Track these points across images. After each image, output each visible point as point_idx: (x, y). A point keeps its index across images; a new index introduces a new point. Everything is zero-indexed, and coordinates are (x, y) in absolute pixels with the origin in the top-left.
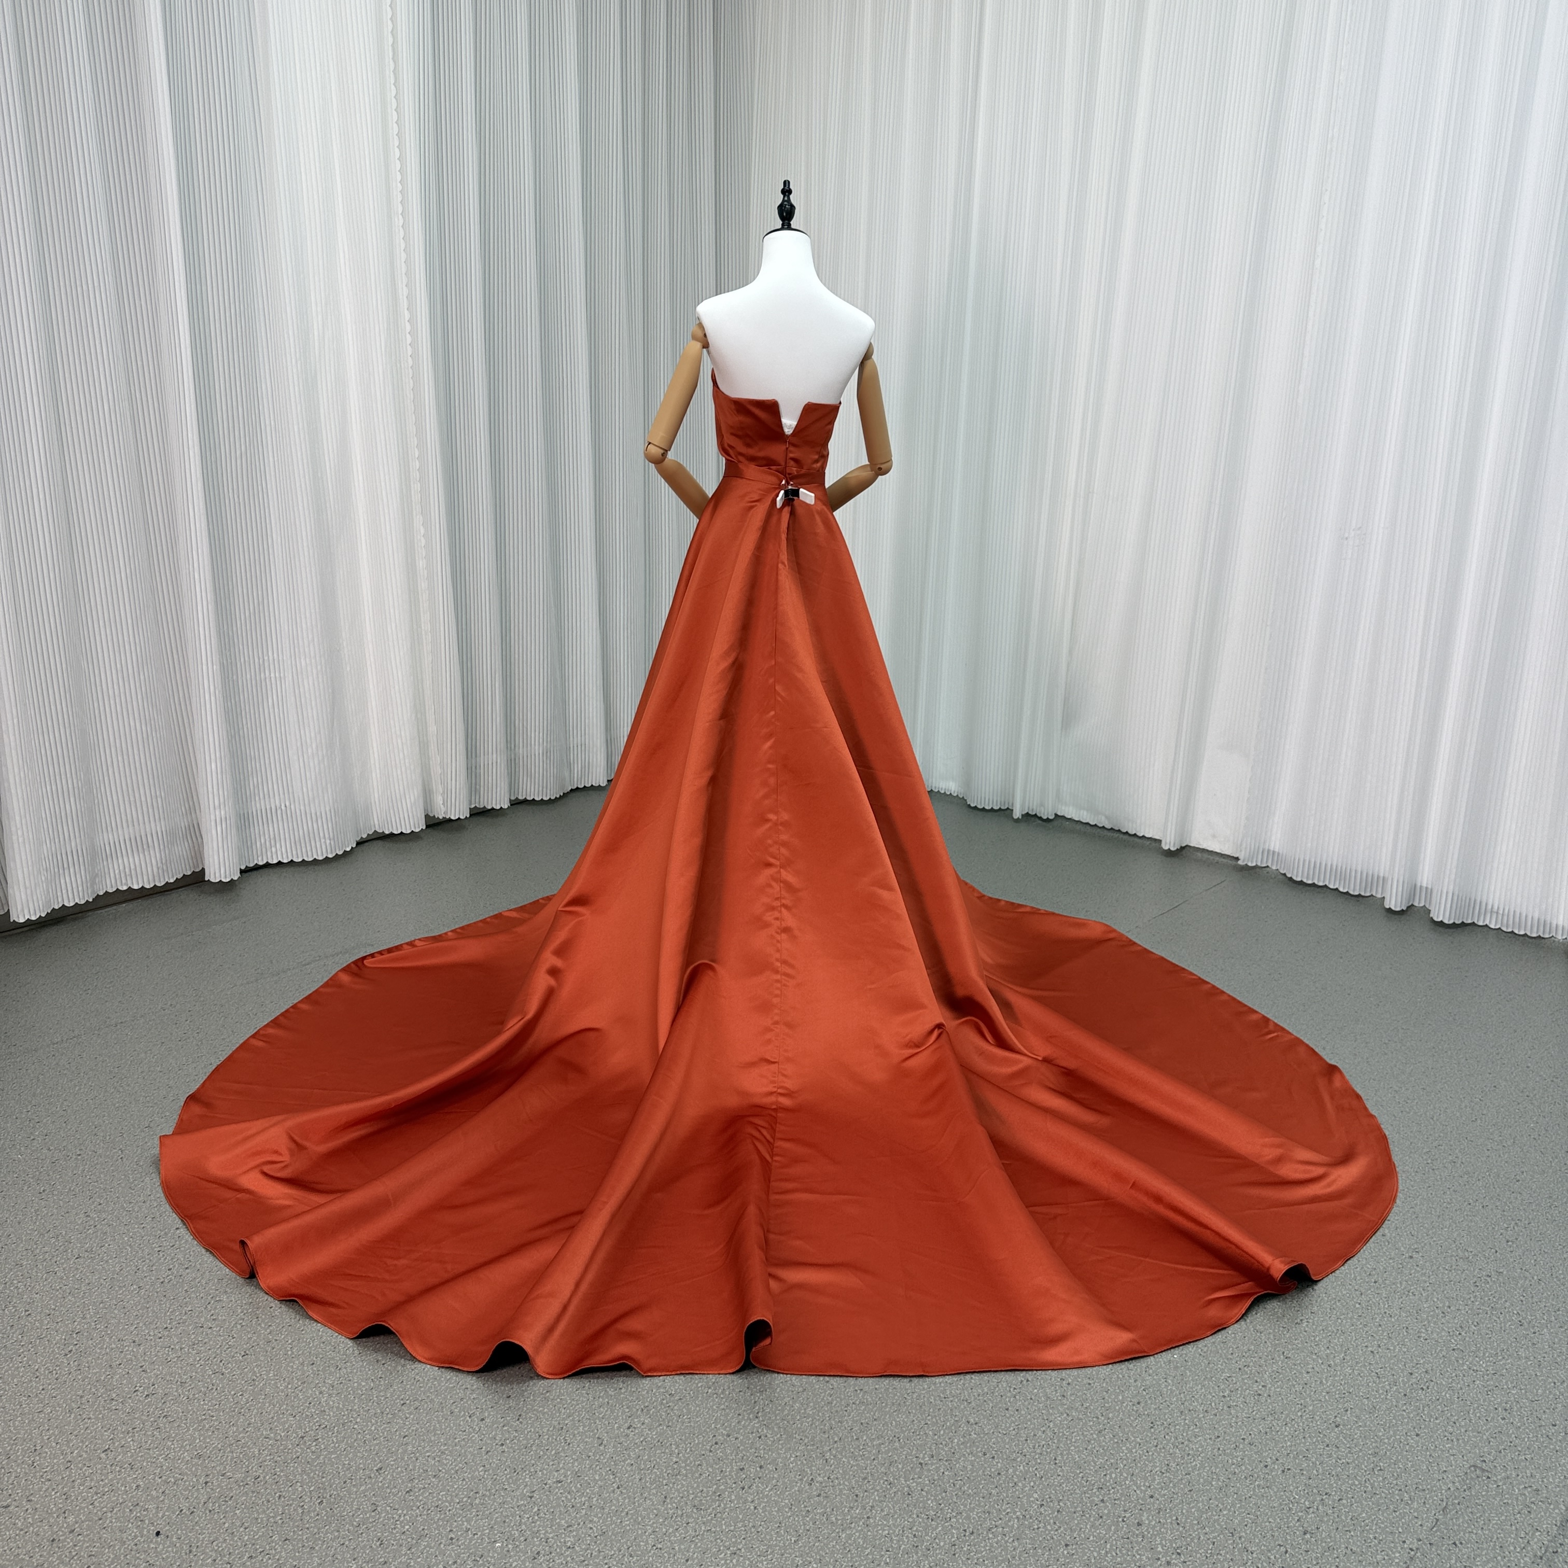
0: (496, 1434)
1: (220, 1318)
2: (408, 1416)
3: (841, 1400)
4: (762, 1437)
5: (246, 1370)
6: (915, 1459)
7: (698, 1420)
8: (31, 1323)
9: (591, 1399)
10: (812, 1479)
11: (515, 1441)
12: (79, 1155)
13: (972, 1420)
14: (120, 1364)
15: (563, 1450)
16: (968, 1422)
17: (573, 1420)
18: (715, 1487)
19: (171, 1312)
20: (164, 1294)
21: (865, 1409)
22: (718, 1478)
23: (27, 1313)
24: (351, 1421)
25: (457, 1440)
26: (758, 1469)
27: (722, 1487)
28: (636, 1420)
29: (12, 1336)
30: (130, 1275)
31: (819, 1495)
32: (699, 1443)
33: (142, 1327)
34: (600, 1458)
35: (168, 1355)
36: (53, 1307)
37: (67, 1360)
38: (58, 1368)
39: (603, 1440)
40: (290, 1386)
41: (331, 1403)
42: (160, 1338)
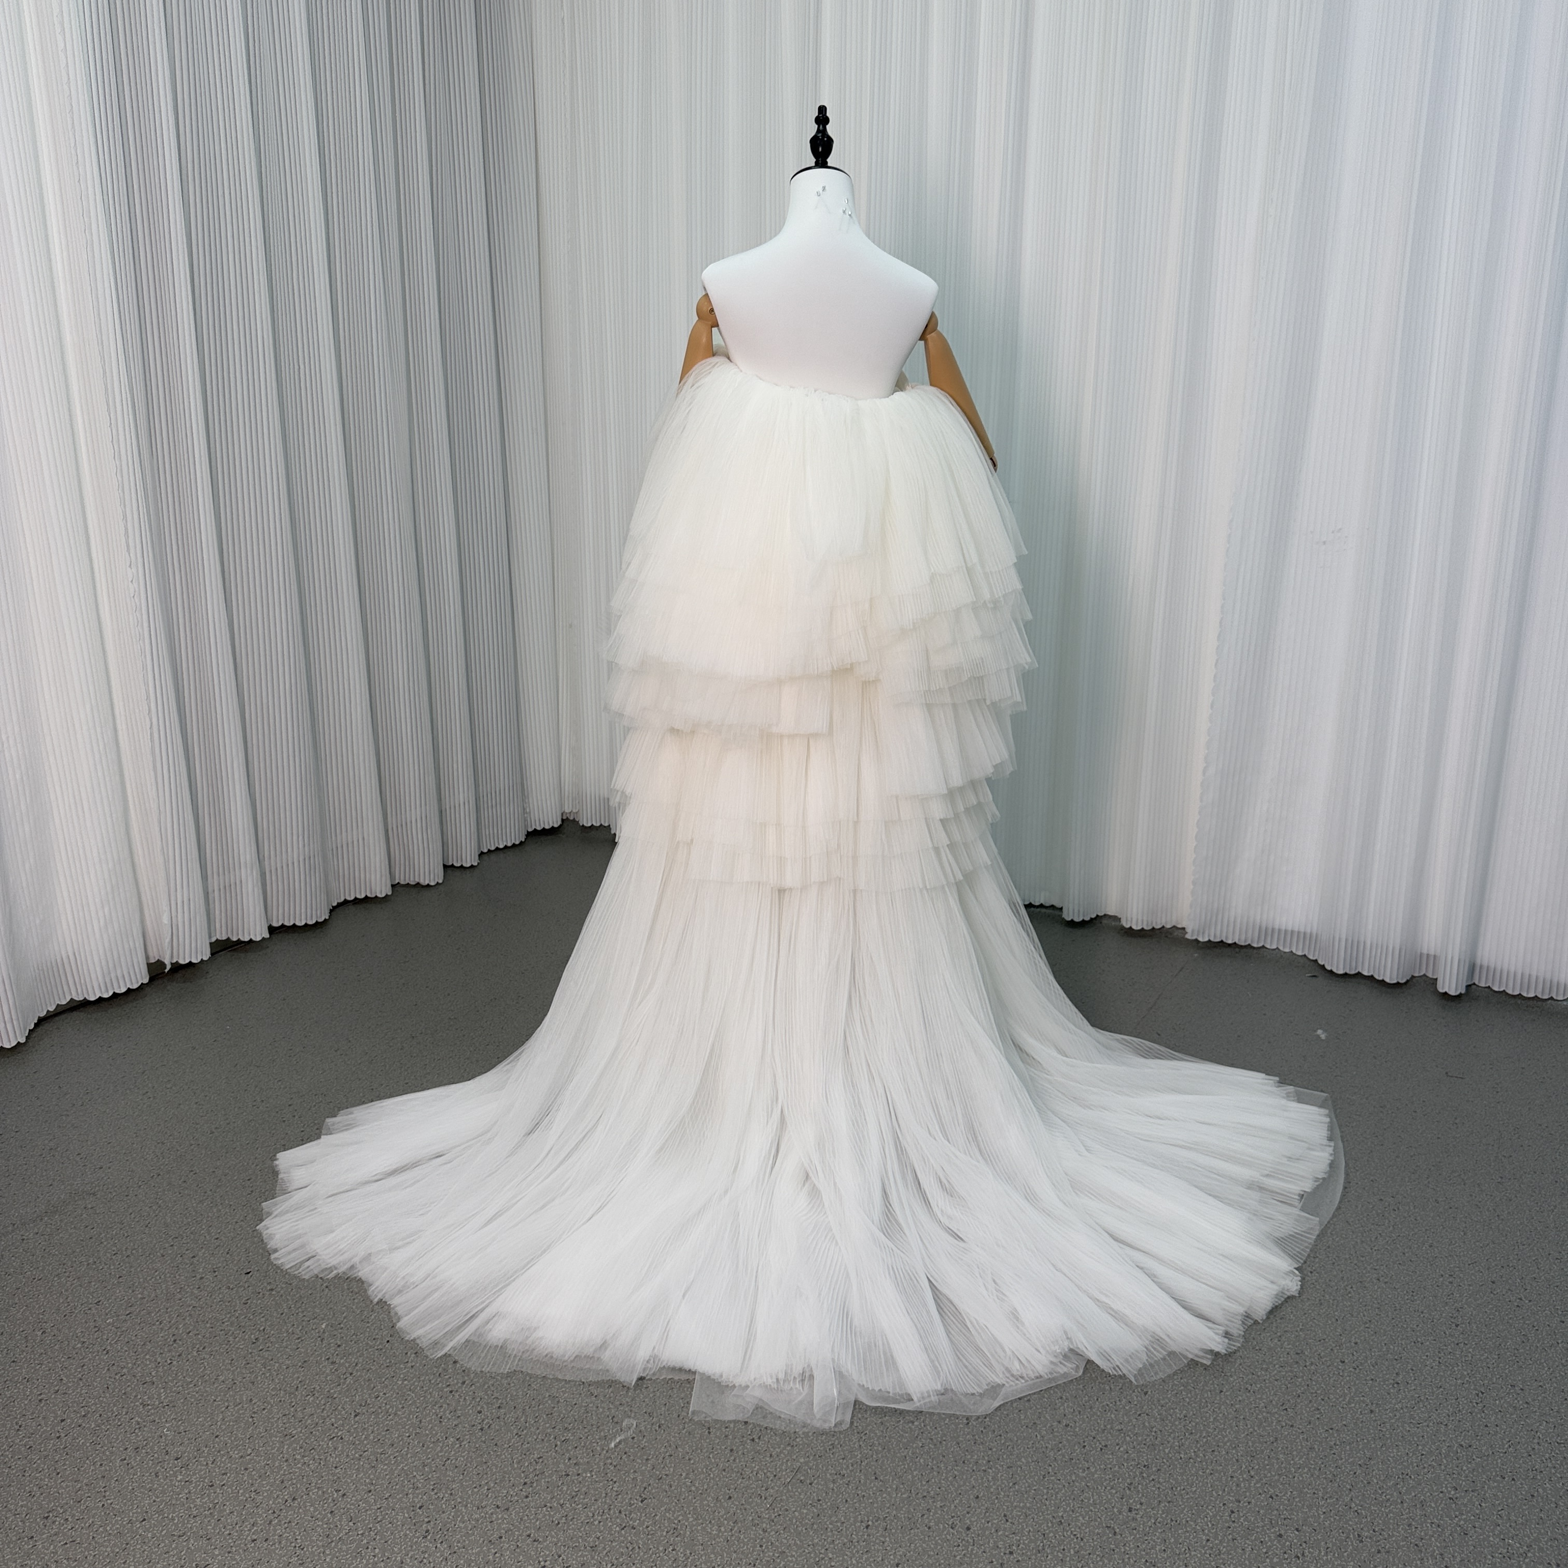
0: (995, 1542)
1: (581, 1461)
2: (883, 1539)
3: (1321, 1443)
4: (1275, 1497)
5: (657, 1518)
6: (1441, 1495)
7: (1194, 1489)
8: (352, 1504)
9: (1067, 1485)
10: (1359, 1536)
11: (1021, 1546)
12: (272, 1290)
13: (1463, 1443)
14: (501, 1537)
15: (1081, 1547)
16: (1461, 1446)
17: (1065, 1511)
18: (1268, 1560)
19: (518, 1463)
20: (494, 1442)
21: (1351, 1450)
22: (1264, 1550)
23: (341, 1493)
24: (823, 1559)
25: (958, 1558)
26: (1297, 1533)
27: (1275, 1560)
28: (1131, 1501)
29: (341, 1525)
30: (436, 1426)
31: (1379, 1552)
32: (1215, 1516)
33: (493, 1487)
34: (1126, 1550)
35: (550, 1515)
36: (367, 1481)
37: (431, 1542)
38: (426, 1556)
39: (1113, 1528)
40: (723, 1529)
41: (785, 1541)
42: (527, 1497)
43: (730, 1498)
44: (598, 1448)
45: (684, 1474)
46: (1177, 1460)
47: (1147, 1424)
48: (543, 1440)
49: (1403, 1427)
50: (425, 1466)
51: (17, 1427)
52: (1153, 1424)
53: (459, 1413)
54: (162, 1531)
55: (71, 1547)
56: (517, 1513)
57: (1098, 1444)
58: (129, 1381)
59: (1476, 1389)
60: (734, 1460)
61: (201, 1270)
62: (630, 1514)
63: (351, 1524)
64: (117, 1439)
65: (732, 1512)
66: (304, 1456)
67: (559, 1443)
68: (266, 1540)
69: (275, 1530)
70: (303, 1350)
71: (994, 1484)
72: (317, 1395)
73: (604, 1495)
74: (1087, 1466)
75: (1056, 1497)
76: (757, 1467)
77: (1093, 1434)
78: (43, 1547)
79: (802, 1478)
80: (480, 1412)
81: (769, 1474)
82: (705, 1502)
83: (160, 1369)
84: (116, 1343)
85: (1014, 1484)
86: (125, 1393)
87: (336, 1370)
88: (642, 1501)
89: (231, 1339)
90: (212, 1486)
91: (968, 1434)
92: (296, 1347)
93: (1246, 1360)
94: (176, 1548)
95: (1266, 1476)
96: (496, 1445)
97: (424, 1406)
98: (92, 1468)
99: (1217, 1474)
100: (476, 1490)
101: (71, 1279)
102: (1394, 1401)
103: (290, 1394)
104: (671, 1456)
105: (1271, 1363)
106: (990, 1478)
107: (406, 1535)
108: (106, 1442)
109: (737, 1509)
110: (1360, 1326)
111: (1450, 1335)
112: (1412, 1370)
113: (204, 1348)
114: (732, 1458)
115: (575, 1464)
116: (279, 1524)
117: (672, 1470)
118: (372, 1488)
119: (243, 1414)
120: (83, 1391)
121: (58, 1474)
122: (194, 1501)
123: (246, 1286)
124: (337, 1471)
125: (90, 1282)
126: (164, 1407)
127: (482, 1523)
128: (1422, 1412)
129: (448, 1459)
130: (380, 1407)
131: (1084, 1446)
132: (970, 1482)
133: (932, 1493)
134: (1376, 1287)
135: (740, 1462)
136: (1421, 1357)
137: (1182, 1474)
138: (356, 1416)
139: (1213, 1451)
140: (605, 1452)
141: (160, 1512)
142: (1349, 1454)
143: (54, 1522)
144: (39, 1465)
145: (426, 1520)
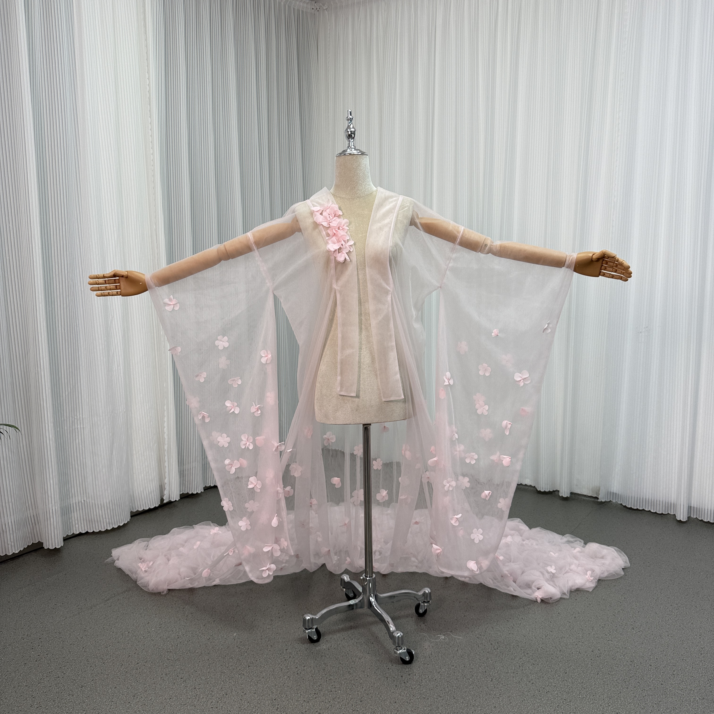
43: (395, 702)
44: (343, 683)
45: (377, 693)
46: (578, 698)
47: (566, 684)
48: (321, 679)
49: (675, 690)
50: (276, 685)
51: (121, 665)
52: (569, 684)
53: (289, 668)
54: (177, 703)
55: (144, 706)
56: (312, 704)
57: (545, 690)
58: (162, 651)
59: (708, 678)
60: (397, 689)
61: (187, 613)
62: (356, 706)
63: (248, 704)
64: (159, 671)
65: (396, 707)
66: (229, 680)
67: (328, 680)
68: (217, 708)
69: (220, 705)
70: (227, 643)
71: (502, 703)
72: (233, 659)
73: (346, 699)
74: (540, 698)
75: (527, 709)
76: (406, 692)
77: (544, 687)
78: (134, 706)
79: (424, 697)
80: (297, 668)
81: (411, 695)
82: (386, 703)
83: (173, 647)
84: (156, 637)
85: (510, 703)
86: (160, 655)
87: (241, 650)
88: (361, 702)
89: (200, 638)
90: (195, 688)
91: (492, 684)
92: (224, 642)
93: (609, 663)
94: (183, 709)
95: (615, 706)
96: (303, 679)
97: (275, 664)
98: (150, 680)
99: (595, 704)
100: (296, 695)
101: (137, 614)
102: (672, 681)
103: (223, 658)
104: (372, 686)
105: (620, 664)
106: (500, 700)
107: (269, 709)
108: (155, 671)
109: (398, 706)
110: (659, 653)
111: (698, 658)
112: (680, 670)
113: (189, 641)
114: (396, 688)
115: (334, 688)
116: (221, 702)
117: (372, 691)
118: (256, 692)
119: (206, 664)
120: (145, 654)
121: (138, 681)
122: (189, 693)
123: (205, 619)
124: (242, 685)
125: (145, 616)
126: (175, 660)
127: (299, 706)
128: (684, 685)
129: (285, 683)
130: (258, 664)
131: (540, 691)
132: (492, 702)
133: (477, 705)
134: (667, 638)
135: (400, 690)
136: (684, 665)
137: (580, 703)
138: (249, 667)
139: (594, 695)
140: (346, 684)
141: (176, 696)
142: (651, 700)
143: (137, 698)
144: (130, 678)
145: (277, 704)
